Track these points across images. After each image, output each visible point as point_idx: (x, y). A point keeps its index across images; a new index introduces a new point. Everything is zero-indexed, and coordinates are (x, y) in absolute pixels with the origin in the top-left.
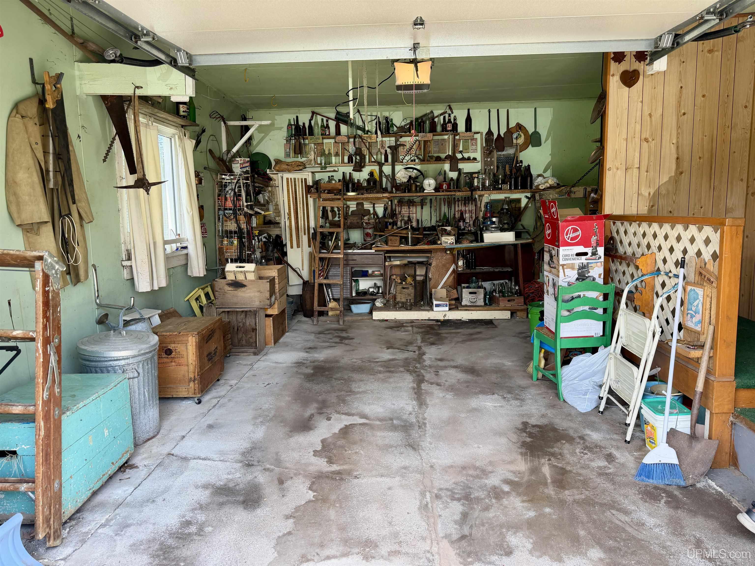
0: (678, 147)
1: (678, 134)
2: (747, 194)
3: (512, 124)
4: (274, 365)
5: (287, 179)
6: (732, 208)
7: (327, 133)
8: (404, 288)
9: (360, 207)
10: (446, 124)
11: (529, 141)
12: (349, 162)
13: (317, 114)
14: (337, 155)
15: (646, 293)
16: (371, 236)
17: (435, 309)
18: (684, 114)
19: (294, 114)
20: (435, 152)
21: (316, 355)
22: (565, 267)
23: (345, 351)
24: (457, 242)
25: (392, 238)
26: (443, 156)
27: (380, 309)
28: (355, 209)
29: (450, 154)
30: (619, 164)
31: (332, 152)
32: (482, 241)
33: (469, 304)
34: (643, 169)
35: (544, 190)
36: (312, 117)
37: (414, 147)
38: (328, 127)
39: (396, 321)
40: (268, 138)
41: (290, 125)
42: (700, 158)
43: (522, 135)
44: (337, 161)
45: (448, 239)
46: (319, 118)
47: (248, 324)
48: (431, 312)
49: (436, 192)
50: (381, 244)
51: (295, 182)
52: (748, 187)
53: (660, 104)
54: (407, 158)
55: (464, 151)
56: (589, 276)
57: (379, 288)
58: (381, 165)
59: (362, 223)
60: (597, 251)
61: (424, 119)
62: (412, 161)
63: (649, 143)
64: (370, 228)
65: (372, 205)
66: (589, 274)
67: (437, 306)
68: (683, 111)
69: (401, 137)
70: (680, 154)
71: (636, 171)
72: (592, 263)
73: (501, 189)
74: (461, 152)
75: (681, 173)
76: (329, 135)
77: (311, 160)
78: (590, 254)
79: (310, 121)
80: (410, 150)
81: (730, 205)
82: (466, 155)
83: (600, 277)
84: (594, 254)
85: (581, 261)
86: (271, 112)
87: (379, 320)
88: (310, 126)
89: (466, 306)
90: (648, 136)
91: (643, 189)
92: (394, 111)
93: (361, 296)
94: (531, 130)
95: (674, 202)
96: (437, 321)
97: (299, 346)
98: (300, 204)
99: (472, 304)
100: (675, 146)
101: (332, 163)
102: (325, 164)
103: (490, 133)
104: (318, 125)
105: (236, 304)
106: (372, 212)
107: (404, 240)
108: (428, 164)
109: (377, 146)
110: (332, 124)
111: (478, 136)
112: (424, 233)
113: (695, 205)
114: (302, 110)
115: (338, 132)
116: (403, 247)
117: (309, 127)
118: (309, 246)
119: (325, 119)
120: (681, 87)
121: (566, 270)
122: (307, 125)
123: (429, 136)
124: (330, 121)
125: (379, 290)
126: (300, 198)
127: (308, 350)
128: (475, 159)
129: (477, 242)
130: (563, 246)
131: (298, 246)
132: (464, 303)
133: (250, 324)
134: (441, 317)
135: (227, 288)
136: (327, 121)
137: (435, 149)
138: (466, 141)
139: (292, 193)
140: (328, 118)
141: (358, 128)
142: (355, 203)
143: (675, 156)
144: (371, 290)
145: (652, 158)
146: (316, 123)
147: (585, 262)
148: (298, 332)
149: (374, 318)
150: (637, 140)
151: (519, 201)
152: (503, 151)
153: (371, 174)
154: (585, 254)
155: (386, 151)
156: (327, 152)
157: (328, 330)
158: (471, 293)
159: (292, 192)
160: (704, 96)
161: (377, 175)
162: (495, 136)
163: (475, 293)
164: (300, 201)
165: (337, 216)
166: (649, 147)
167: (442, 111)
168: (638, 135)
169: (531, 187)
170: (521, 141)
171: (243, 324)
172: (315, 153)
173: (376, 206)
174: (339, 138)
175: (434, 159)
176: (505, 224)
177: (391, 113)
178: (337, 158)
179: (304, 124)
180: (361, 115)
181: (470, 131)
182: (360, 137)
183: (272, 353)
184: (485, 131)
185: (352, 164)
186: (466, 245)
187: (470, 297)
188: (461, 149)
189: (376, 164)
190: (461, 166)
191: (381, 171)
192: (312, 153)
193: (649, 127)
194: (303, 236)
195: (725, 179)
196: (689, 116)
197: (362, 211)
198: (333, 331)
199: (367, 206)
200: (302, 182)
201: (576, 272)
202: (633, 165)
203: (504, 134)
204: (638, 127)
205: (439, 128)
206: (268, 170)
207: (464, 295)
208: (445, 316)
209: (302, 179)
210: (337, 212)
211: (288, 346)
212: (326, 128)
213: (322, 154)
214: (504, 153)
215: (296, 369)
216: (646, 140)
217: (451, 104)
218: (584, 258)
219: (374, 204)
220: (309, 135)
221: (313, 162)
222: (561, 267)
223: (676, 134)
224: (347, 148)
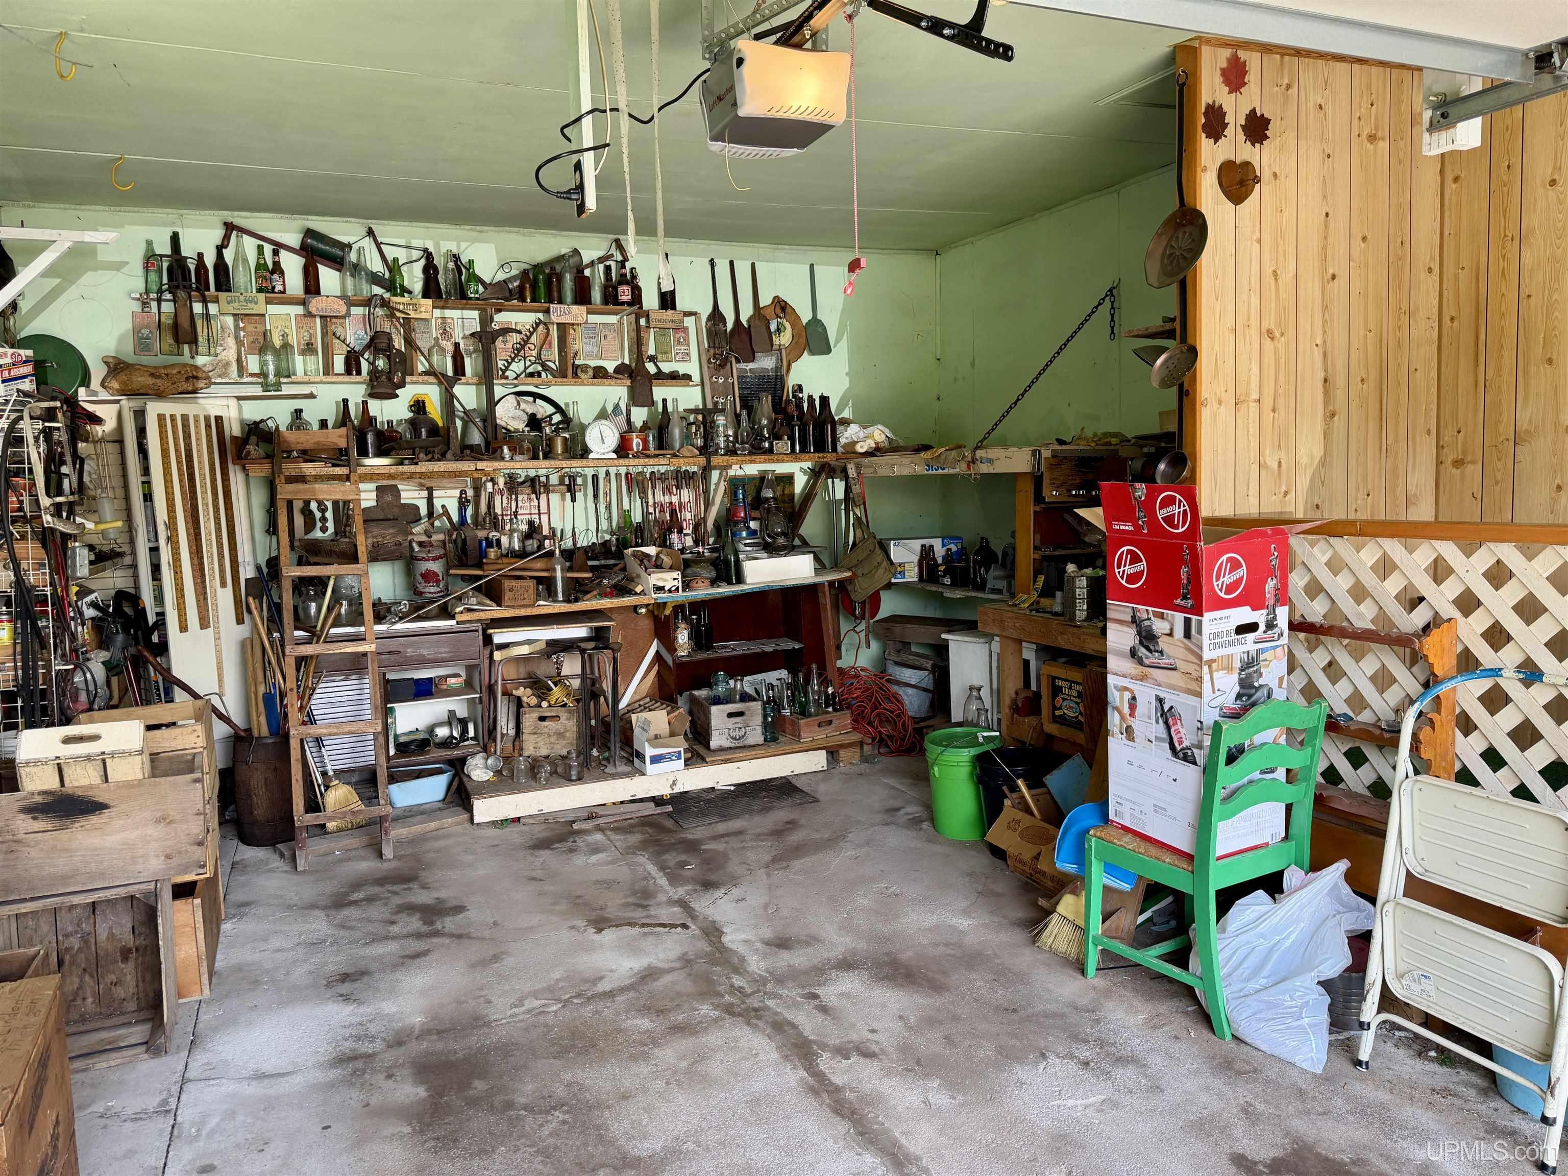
0: (1325, 355)
1: (1325, 322)
2: (1439, 463)
3: (765, 300)
4: (253, 1089)
5: (161, 418)
6: (1415, 495)
7: (279, 288)
8: (542, 719)
9: (389, 498)
10: (615, 289)
11: (803, 340)
12: (348, 372)
13: (242, 230)
14: (309, 349)
15: (1442, 725)
16: (438, 581)
17: (650, 768)
18: (1334, 277)
19: (165, 225)
20: (589, 356)
21: (389, 1007)
22: (1214, 666)
23: (473, 966)
24: (686, 586)
25: (514, 583)
26: (610, 366)
27: (489, 789)
28: (374, 503)
29: (627, 361)
30: (1223, 390)
31: (293, 340)
32: (740, 580)
33: (727, 744)
34: (1267, 402)
35: (868, 454)
36: (227, 238)
37: (533, 339)
38: (277, 269)
39: (545, 819)
40: (72, 292)
41: (150, 259)
42: (1362, 380)
43: (787, 325)
44: (311, 367)
45: (665, 580)
46: (249, 245)
47: (103, 934)
48: (638, 779)
49: (619, 457)
50: (479, 603)
51: (186, 426)
52: (1439, 447)
53: (1292, 250)
54: (517, 367)
55: (659, 357)
56: (1261, 686)
57: (463, 722)
58: (447, 383)
59: (410, 542)
60: (1275, 618)
61: (558, 268)
62: (531, 375)
63: (1276, 341)
64: (435, 559)
65: (425, 494)
66: (1262, 681)
67: (656, 760)
68: (1331, 271)
69: (500, 311)
70: (1330, 370)
71: (1254, 406)
72: (1267, 649)
73: (770, 451)
74: (652, 359)
75: (1333, 415)
76: (284, 292)
77: (228, 364)
78: (1262, 627)
79: (220, 249)
80: (523, 347)
81: (1412, 489)
82: (666, 368)
83: (1280, 686)
84: (1270, 626)
85: (1245, 648)
86: (80, 214)
87: (494, 823)
88: (221, 267)
89: (721, 750)
90: (1272, 327)
91: (1267, 452)
92: (474, 241)
93: (413, 754)
94: (805, 316)
95: (1323, 483)
96: (658, 801)
97: (300, 974)
98: (204, 492)
99: (737, 743)
100: (1321, 349)
101: (295, 374)
102: (278, 374)
103: (716, 316)
104: (245, 260)
105: (65, 878)
106: (424, 511)
107: (547, 586)
108: (574, 384)
109: (429, 332)
110: (293, 265)
111: (689, 322)
112: (590, 563)
113: (1358, 489)
114: (191, 215)
115: (312, 286)
116: (545, 607)
117: (216, 267)
118: (240, 621)
119: (268, 249)
120: (1327, 215)
121: (1215, 675)
122: (210, 260)
123: (578, 313)
124: (284, 256)
125: (465, 731)
126: (203, 475)
127: (345, 988)
128: (688, 377)
129: (730, 583)
130: (1210, 610)
131: (204, 623)
132: (714, 743)
133: (111, 936)
134: (664, 790)
135: (25, 824)
136: (276, 253)
137: (588, 348)
138: (663, 331)
139: (179, 462)
140: (278, 247)
141: (375, 279)
142: (372, 486)
143: (1321, 375)
144: (442, 732)
145: (1282, 380)
146: (240, 256)
147: (1253, 648)
148: (260, 911)
149: (477, 820)
150: (1254, 332)
151: (789, 479)
152: (753, 359)
153: (419, 406)
154: (1251, 627)
155: (457, 345)
156: (277, 342)
157: (357, 885)
158: (730, 715)
159: (178, 457)
160: (1364, 239)
161: (434, 410)
162: (730, 325)
163: (740, 714)
164: (203, 486)
165: (319, 524)
166: (1276, 351)
167: (601, 253)
168: (1254, 323)
169: (834, 449)
170: (785, 339)
171: (85, 940)
172: (239, 343)
173: (435, 493)
174: (316, 304)
175: (591, 373)
176: (778, 534)
177: (464, 245)
178: (310, 359)
179: (200, 256)
180: (378, 245)
181: (674, 307)
182: (384, 303)
183: (215, 1029)
184: (705, 311)
185: (358, 378)
186: (703, 591)
187: (730, 725)
188: (651, 351)
189: (432, 379)
190: (660, 392)
191: (449, 399)
192: (231, 342)
193: (1273, 305)
194: (220, 591)
195: (1403, 432)
196: (1342, 281)
197: (396, 510)
198: (377, 890)
199: (411, 495)
200: (208, 426)
201: (1235, 677)
202: (1248, 395)
203: (749, 321)
204: (1255, 300)
205: (596, 295)
206: (82, 391)
207: (714, 723)
208: (674, 783)
209: (207, 419)
210: (318, 515)
211: (256, 982)
212: (272, 272)
213: (263, 346)
214: (751, 366)
215: (355, 1096)
216: (1270, 334)
217: (621, 237)
218: (1251, 637)
219: (430, 490)
220: (219, 288)
221: (234, 368)
222: (1206, 669)
223: (1321, 323)
224: (339, 331)
